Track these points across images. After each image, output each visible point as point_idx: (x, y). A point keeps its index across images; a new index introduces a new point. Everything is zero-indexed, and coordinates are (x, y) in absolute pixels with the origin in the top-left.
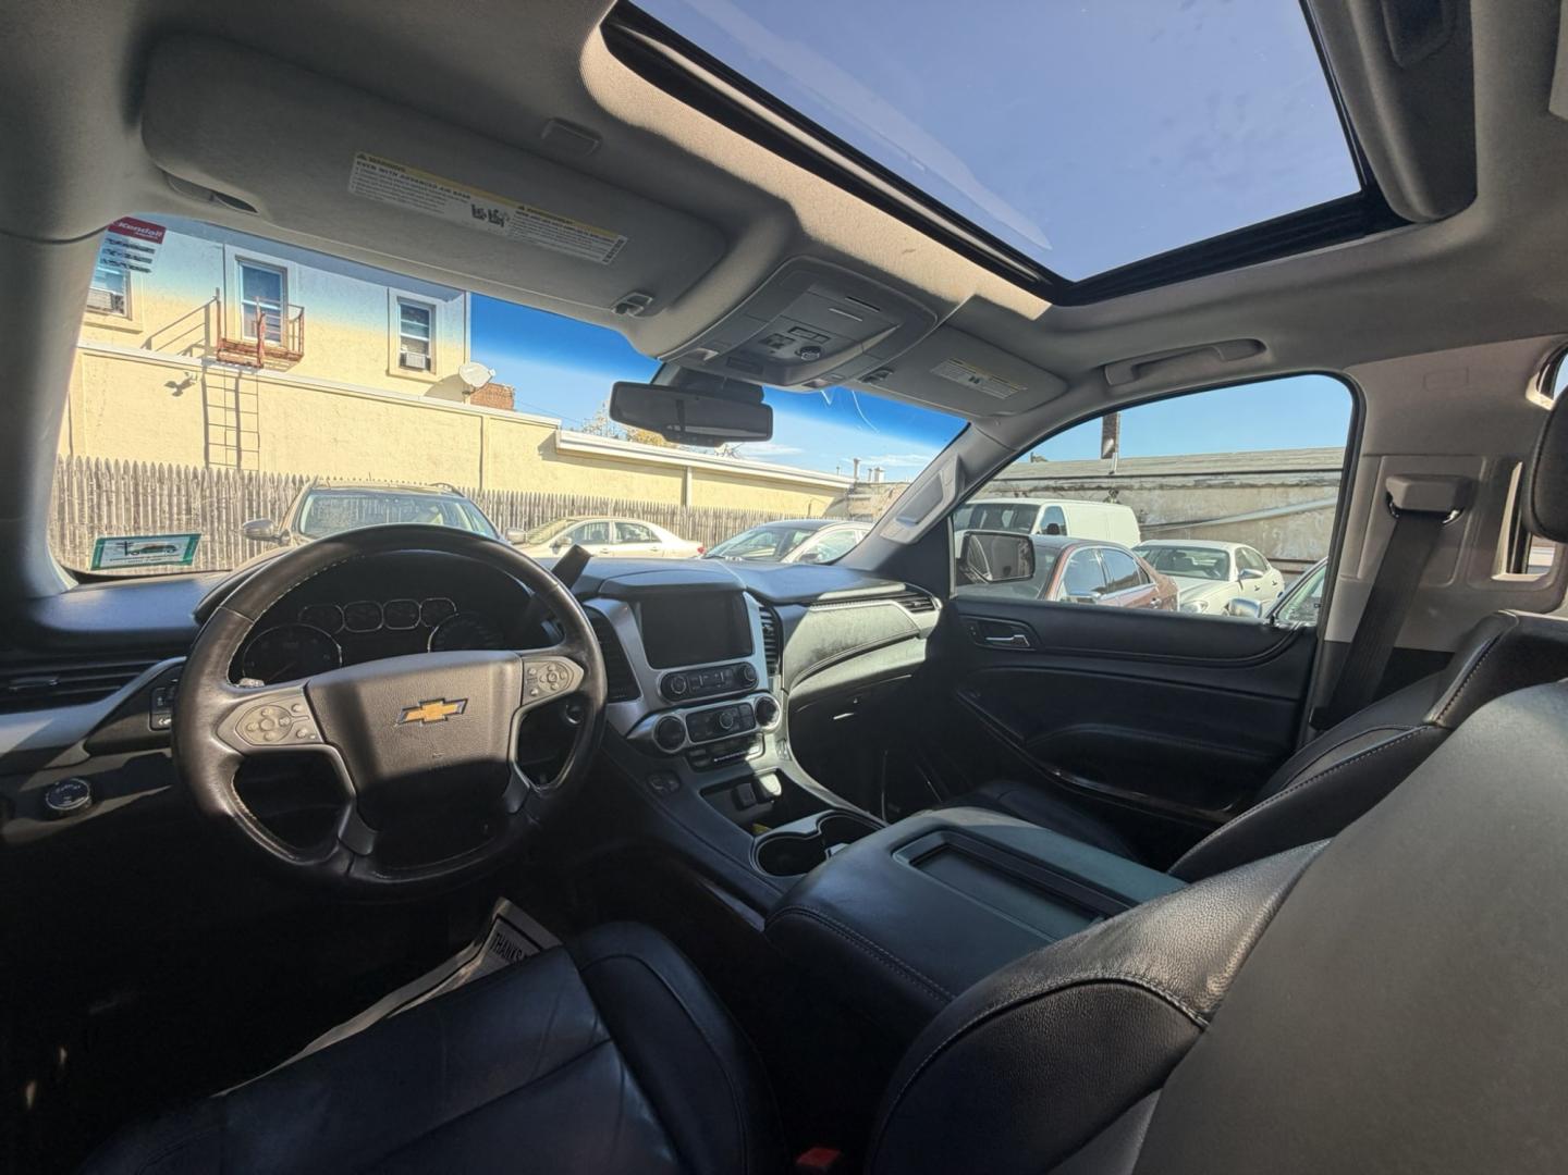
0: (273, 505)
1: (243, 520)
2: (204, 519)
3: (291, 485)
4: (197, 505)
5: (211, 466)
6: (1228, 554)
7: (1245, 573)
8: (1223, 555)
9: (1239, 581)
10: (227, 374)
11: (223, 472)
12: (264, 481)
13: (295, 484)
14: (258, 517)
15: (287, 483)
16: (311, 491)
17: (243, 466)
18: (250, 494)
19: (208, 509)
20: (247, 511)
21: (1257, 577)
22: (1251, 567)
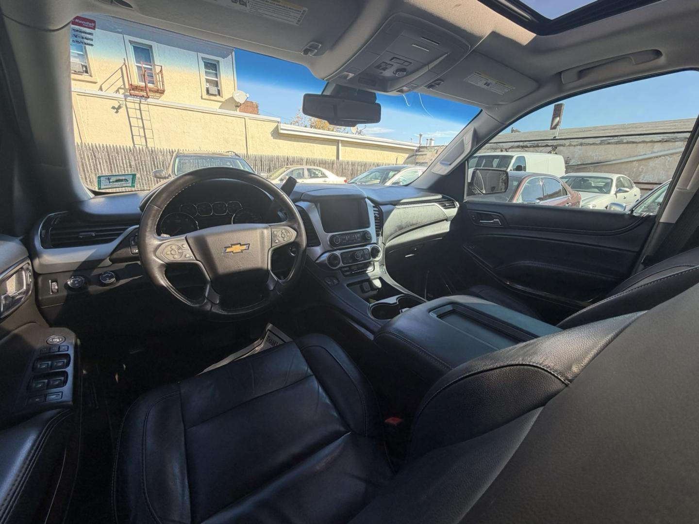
0: (163, 163)
1: (152, 170)
2: (137, 170)
3: (169, 153)
4: (133, 163)
5: (136, 145)
6: (612, 180)
7: (620, 190)
8: (610, 180)
9: (616, 194)
10: (135, 101)
11: (141, 148)
12: (158, 152)
13: (170, 153)
14: (158, 168)
15: (167, 153)
16: (177, 156)
17: (148, 145)
18: (153, 158)
19: (138, 165)
20: (153, 166)
21: (627, 192)
22: (624, 187)
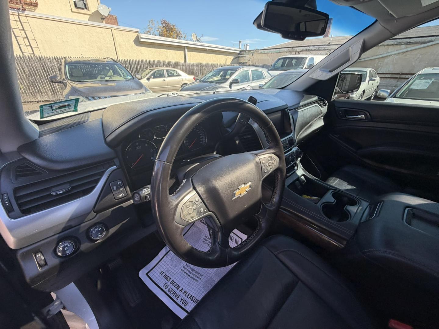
0: (51, 68)
2: (31, 75)
3: (55, 60)
4: (26, 69)
5: (24, 54)
6: (367, 72)
7: (371, 79)
8: (365, 73)
9: (368, 82)
10: (14, 14)
11: (30, 56)
12: (45, 59)
13: (56, 60)
14: (51, 74)
15: (53, 60)
16: (65, 63)
17: (35, 54)
18: (42, 65)
19: (30, 71)
20: (44, 71)
21: (375, 80)
22: (373, 77)
